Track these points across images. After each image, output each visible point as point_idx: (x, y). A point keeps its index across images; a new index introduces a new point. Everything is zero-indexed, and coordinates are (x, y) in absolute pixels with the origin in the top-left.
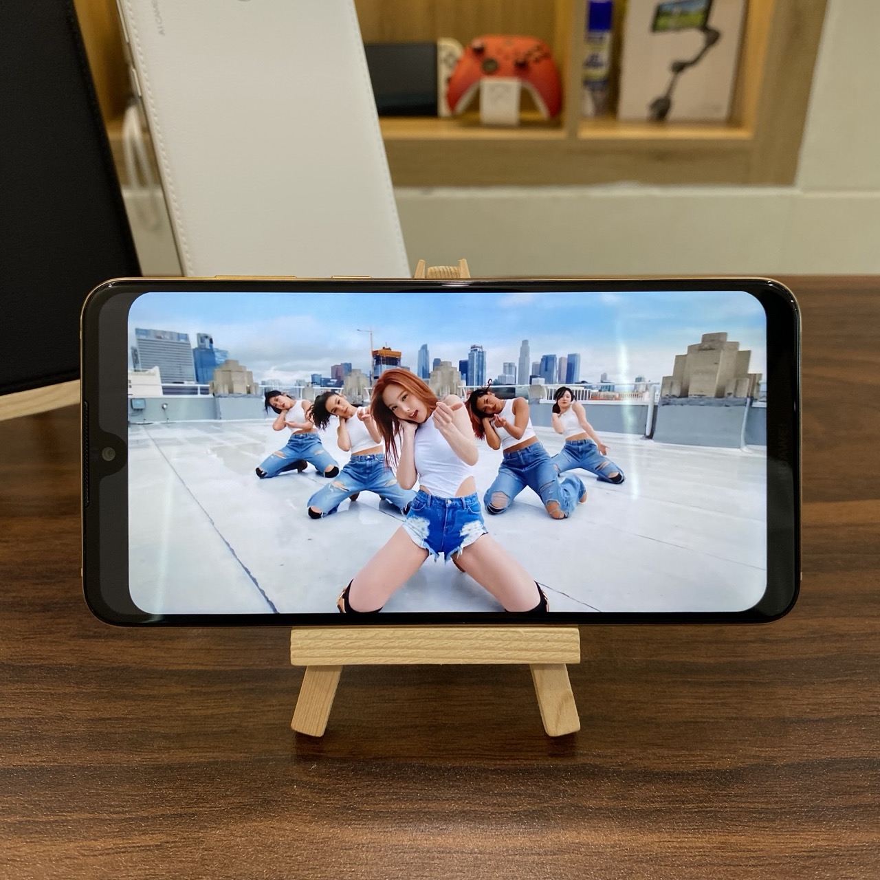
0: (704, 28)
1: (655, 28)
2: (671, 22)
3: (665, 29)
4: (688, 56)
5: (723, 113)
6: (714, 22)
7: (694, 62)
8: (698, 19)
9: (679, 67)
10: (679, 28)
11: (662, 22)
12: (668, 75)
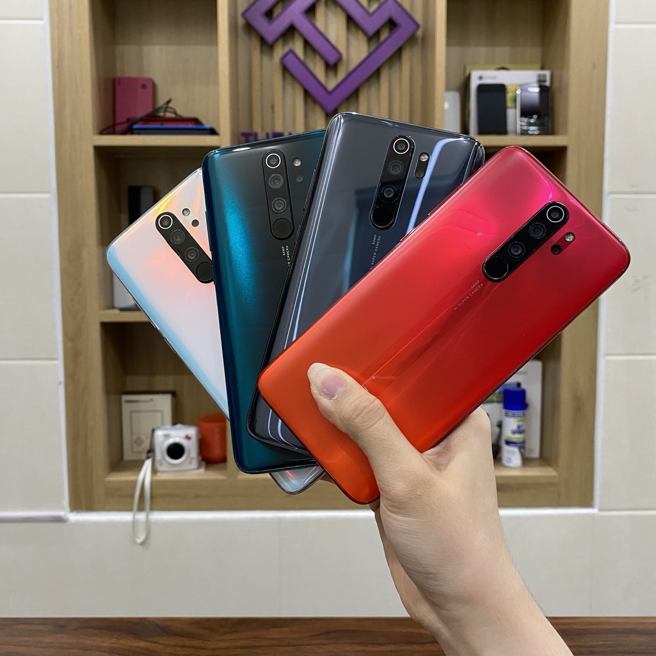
3: (491, 402)
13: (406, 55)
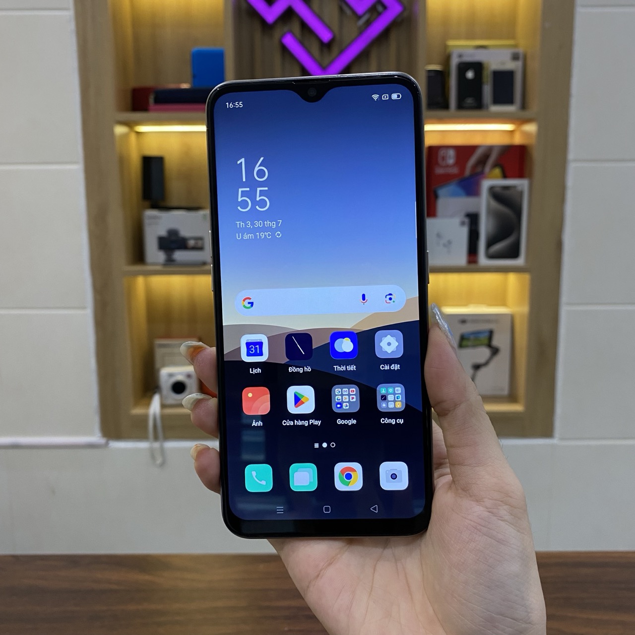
0: (489, 345)
1: (461, 346)
2: (469, 343)
3: (467, 346)
4: (482, 360)
5: (506, 392)
6: (495, 342)
7: (486, 364)
8: (486, 341)
9: (477, 367)
10: (475, 346)
11: (465, 343)
12: (470, 371)
13: (393, 35)
